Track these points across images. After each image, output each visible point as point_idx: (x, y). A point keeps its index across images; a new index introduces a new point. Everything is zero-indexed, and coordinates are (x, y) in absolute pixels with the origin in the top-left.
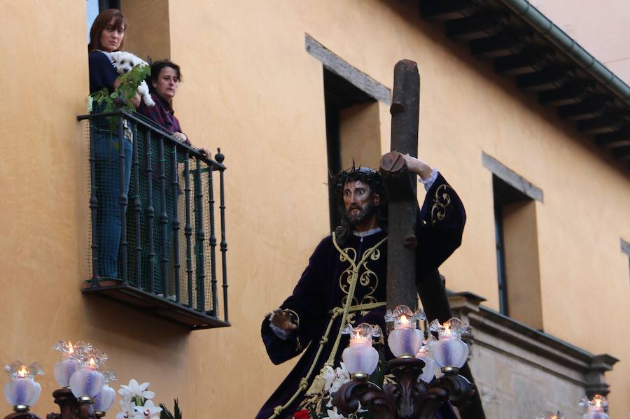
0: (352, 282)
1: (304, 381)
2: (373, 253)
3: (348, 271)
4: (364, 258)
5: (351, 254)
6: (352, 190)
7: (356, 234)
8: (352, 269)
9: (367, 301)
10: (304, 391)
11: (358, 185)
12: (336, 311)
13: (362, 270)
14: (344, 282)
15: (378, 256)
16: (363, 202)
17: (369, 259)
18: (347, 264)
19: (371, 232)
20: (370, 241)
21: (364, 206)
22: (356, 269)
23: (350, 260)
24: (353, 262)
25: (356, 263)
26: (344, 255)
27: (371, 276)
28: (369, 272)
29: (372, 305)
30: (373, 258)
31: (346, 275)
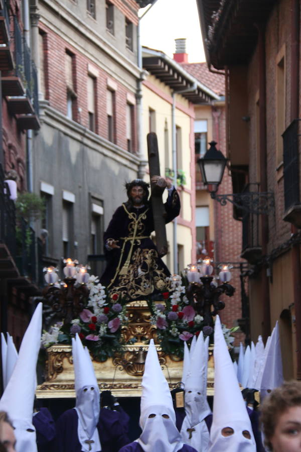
0: (135, 227)
1: (118, 269)
2: (143, 216)
3: (133, 223)
4: (140, 218)
5: (134, 215)
6: (137, 189)
7: (135, 207)
8: (135, 222)
9: (139, 236)
10: (119, 273)
11: (139, 188)
12: (126, 239)
13: (139, 223)
14: (131, 227)
15: (146, 217)
16: (141, 195)
17: (141, 219)
18: (132, 220)
19: (142, 207)
20: (141, 211)
21: (141, 196)
22: (137, 222)
23: (134, 218)
24: (135, 219)
25: (137, 219)
26: (131, 216)
27: (142, 226)
28: (141, 224)
29: (141, 237)
30: (143, 218)
31: (132, 224)
